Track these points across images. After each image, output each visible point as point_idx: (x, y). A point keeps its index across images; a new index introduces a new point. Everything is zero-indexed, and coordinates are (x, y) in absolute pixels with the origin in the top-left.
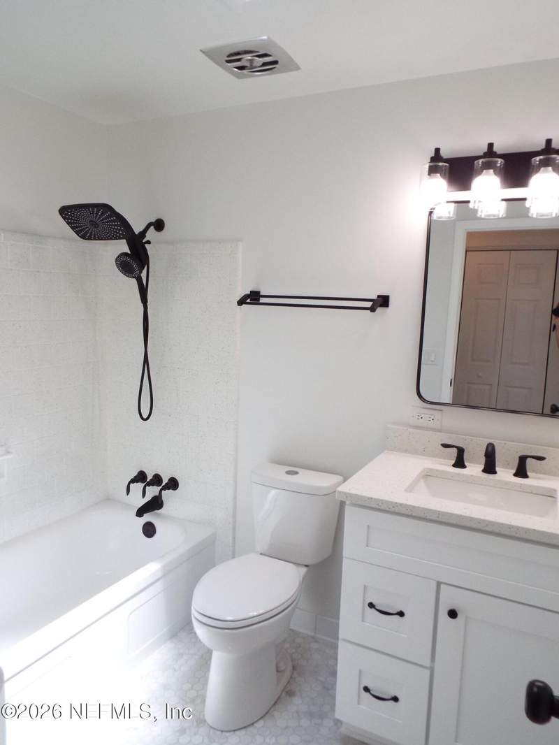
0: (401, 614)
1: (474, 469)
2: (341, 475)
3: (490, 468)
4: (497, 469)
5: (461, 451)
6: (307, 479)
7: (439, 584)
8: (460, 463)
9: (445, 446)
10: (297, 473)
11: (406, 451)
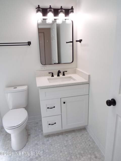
0: (54, 107)
1: (56, 76)
2: (27, 85)
3: (58, 75)
4: (60, 75)
5: (52, 73)
6: (19, 88)
7: (61, 98)
8: (53, 76)
9: (49, 73)
10: (16, 88)
11: (41, 76)
